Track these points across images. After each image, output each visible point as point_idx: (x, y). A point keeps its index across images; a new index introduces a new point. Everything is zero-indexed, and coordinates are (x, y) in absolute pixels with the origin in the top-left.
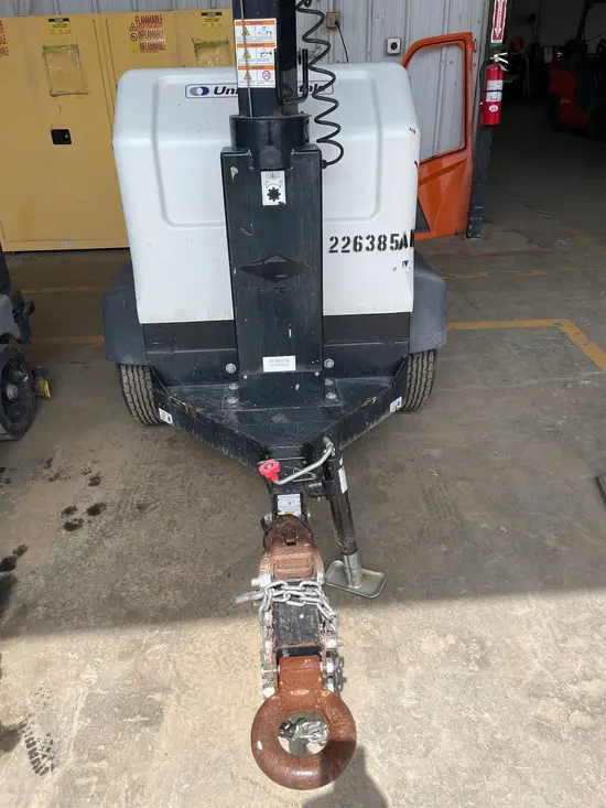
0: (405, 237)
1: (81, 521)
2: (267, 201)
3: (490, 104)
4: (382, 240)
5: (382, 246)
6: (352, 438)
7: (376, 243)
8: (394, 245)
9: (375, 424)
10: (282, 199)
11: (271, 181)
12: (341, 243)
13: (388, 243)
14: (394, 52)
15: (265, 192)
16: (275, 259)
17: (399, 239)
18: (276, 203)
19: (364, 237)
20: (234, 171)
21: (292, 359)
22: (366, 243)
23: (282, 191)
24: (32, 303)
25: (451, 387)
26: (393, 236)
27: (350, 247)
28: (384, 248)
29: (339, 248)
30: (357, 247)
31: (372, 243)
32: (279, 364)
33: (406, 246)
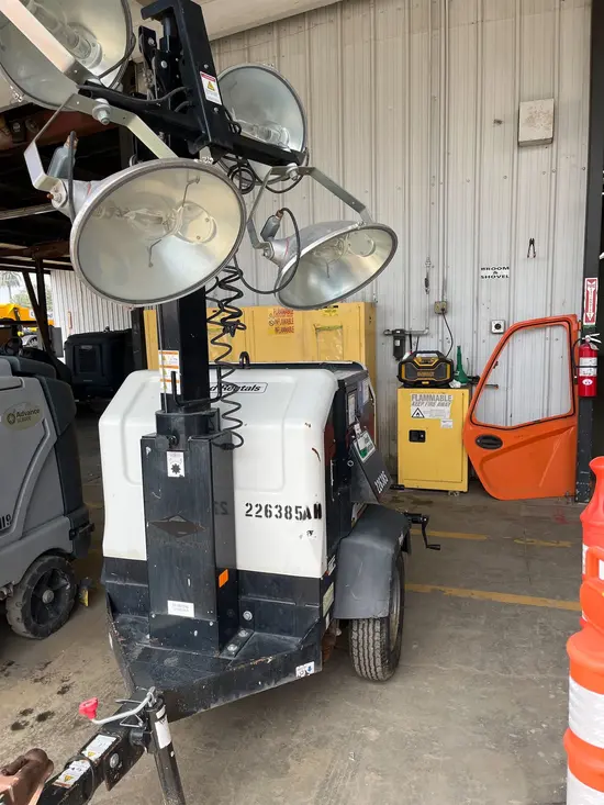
0: (308, 509)
1: (27, 724)
2: (171, 474)
3: (584, 378)
4: (288, 509)
5: (288, 515)
6: (237, 695)
7: (283, 512)
8: (299, 515)
9: (273, 686)
10: (182, 472)
11: (174, 459)
12: (255, 509)
13: (293, 512)
14: (497, 331)
15: (170, 467)
16: (177, 519)
17: (303, 510)
18: (178, 475)
19: (273, 506)
20: (148, 449)
21: (191, 606)
22: (275, 511)
23: (182, 467)
24: (93, 525)
25: (441, 664)
26: (297, 507)
27: (262, 513)
28: (291, 518)
29: (253, 512)
30: (268, 514)
31: (280, 511)
32: (182, 609)
33: (310, 518)
